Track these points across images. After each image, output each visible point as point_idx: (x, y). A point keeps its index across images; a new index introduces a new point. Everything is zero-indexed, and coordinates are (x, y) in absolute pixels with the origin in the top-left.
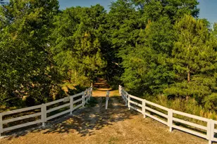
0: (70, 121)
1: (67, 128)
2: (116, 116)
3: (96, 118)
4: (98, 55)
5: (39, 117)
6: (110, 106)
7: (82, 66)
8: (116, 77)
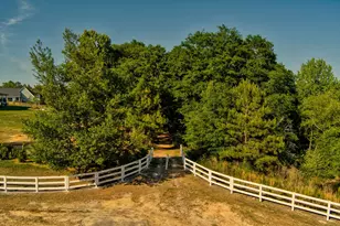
0: (140, 178)
1: (139, 182)
2: (174, 175)
3: (159, 177)
4: (158, 112)
5: (120, 175)
6: (170, 167)
7: (142, 125)
8: (178, 134)
